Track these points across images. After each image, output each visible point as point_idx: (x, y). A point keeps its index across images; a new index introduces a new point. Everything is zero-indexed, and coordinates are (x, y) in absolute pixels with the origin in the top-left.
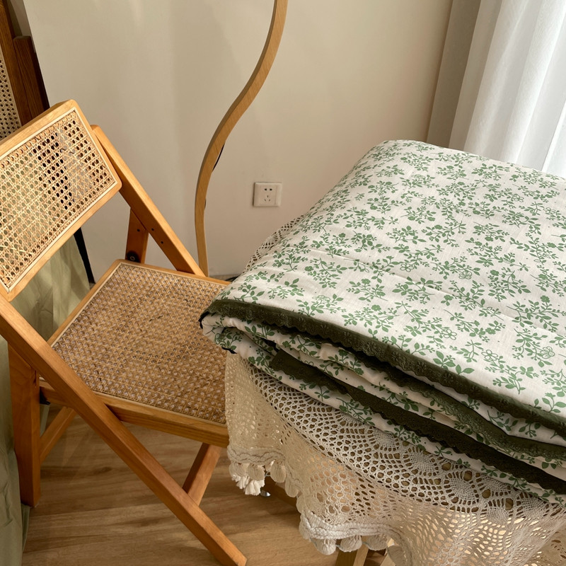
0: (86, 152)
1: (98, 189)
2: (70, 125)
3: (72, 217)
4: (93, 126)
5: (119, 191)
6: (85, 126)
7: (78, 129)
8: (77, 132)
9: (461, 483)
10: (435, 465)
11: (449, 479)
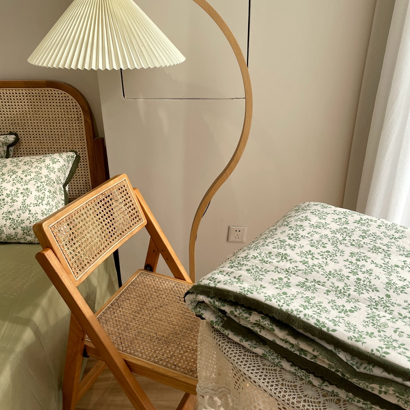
0: (129, 203)
1: (133, 225)
2: (122, 188)
4: (134, 188)
5: (145, 226)
6: (130, 189)
7: (126, 190)
9: (333, 405)
10: (318, 393)
11: (326, 402)
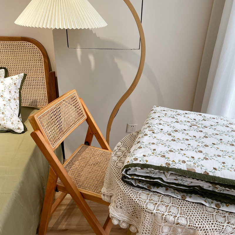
0: (77, 106)
1: (80, 118)
2: (74, 97)
3: (72, 126)
4: (80, 98)
5: (86, 120)
6: (78, 98)
7: (76, 99)
8: (75, 100)
